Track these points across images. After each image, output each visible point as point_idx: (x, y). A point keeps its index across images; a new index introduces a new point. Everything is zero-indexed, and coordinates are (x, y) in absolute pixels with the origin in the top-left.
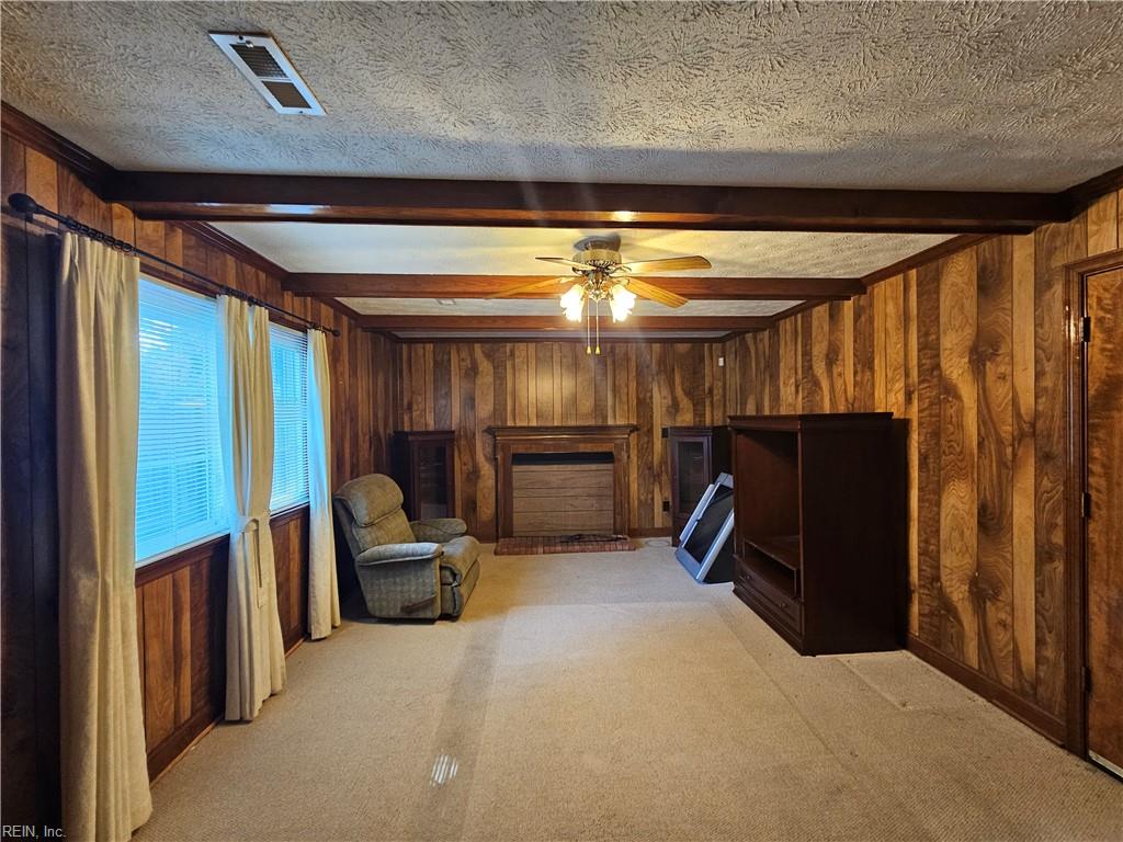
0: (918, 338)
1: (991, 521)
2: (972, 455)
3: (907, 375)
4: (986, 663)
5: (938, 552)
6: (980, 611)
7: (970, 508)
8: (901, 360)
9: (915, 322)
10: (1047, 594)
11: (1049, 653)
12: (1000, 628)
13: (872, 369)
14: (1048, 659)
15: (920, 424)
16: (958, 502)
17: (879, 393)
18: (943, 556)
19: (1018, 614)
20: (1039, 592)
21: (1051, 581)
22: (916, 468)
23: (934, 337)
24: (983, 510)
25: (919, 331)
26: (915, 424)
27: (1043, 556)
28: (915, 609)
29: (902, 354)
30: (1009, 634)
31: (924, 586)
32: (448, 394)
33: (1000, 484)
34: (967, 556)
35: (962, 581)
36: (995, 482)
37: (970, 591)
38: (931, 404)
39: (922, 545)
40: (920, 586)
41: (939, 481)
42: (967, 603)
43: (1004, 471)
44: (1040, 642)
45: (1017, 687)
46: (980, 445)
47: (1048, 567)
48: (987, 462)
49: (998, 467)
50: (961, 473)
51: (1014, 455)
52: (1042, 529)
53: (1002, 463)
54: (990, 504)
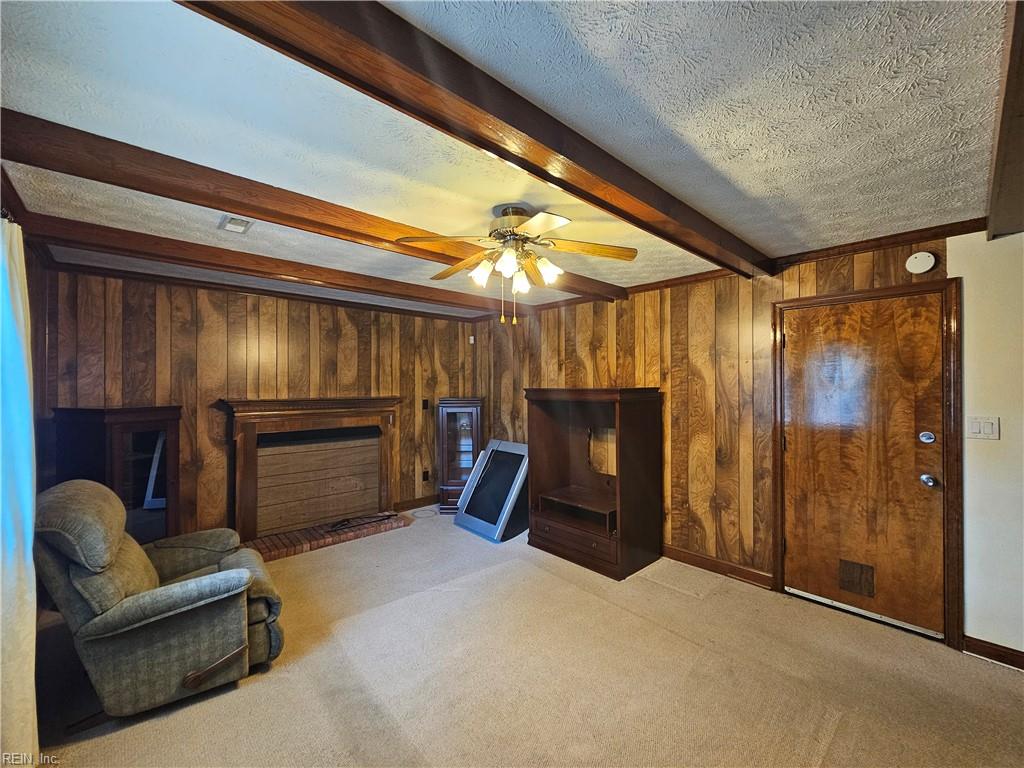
0: (672, 336)
1: (724, 459)
2: (711, 415)
3: (662, 361)
4: (721, 551)
5: (687, 483)
6: (717, 518)
7: (711, 451)
8: (658, 350)
9: (669, 325)
10: (760, 500)
11: (761, 535)
12: (731, 527)
13: (633, 355)
14: (761, 539)
15: (673, 396)
16: (702, 448)
17: (639, 373)
18: (690, 485)
19: (743, 515)
20: (756, 499)
21: (762, 492)
22: (670, 427)
23: (683, 336)
24: (719, 451)
25: (672, 331)
26: (668, 396)
27: (758, 476)
28: (669, 526)
29: (658, 347)
30: (736, 529)
31: (676, 509)
32: (151, 354)
33: (731, 434)
34: (708, 483)
35: (704, 501)
36: (728, 432)
37: (710, 506)
38: (682, 382)
39: (675, 480)
40: (672, 509)
41: (687, 435)
42: (707, 515)
43: (733, 426)
44: (756, 530)
45: (742, 561)
46: (717, 409)
47: (761, 483)
48: (722, 420)
49: (730, 423)
50: (703, 429)
51: (740, 415)
52: (757, 460)
53: (732, 421)
54: (724, 448)
